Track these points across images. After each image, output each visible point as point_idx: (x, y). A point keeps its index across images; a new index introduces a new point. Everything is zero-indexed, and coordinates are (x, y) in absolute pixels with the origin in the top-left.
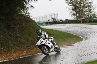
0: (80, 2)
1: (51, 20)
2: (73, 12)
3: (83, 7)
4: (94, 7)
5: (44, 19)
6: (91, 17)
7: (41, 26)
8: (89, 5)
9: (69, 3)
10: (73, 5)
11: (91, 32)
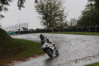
0: (51, 11)
1: (22, 30)
2: (44, 21)
3: (54, 16)
4: (65, 15)
5: (14, 28)
6: (62, 26)
7: (11, 36)
8: (61, 13)
9: (40, 12)
10: (44, 14)
11: (62, 41)
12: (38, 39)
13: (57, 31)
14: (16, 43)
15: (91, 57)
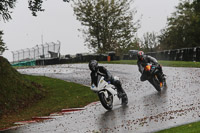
0: (106, 18)
1: (48, 56)
2: (92, 38)
3: (112, 27)
4: (135, 26)
5: (32, 54)
8: (125, 22)
9: (84, 20)
10: (91, 24)
12: (75, 76)
13: (118, 59)
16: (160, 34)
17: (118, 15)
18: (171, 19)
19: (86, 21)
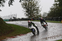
0: (31, 7)
2: (26, 13)
3: (33, 10)
4: (40, 10)
5: (8, 17)
7: (6, 22)
9: (24, 7)
10: (26, 9)
12: (23, 24)
13: (35, 20)
14: (9, 27)
15: (56, 36)
16: (48, 13)
17: (35, 6)
18: (51, 8)
19: (25, 8)
